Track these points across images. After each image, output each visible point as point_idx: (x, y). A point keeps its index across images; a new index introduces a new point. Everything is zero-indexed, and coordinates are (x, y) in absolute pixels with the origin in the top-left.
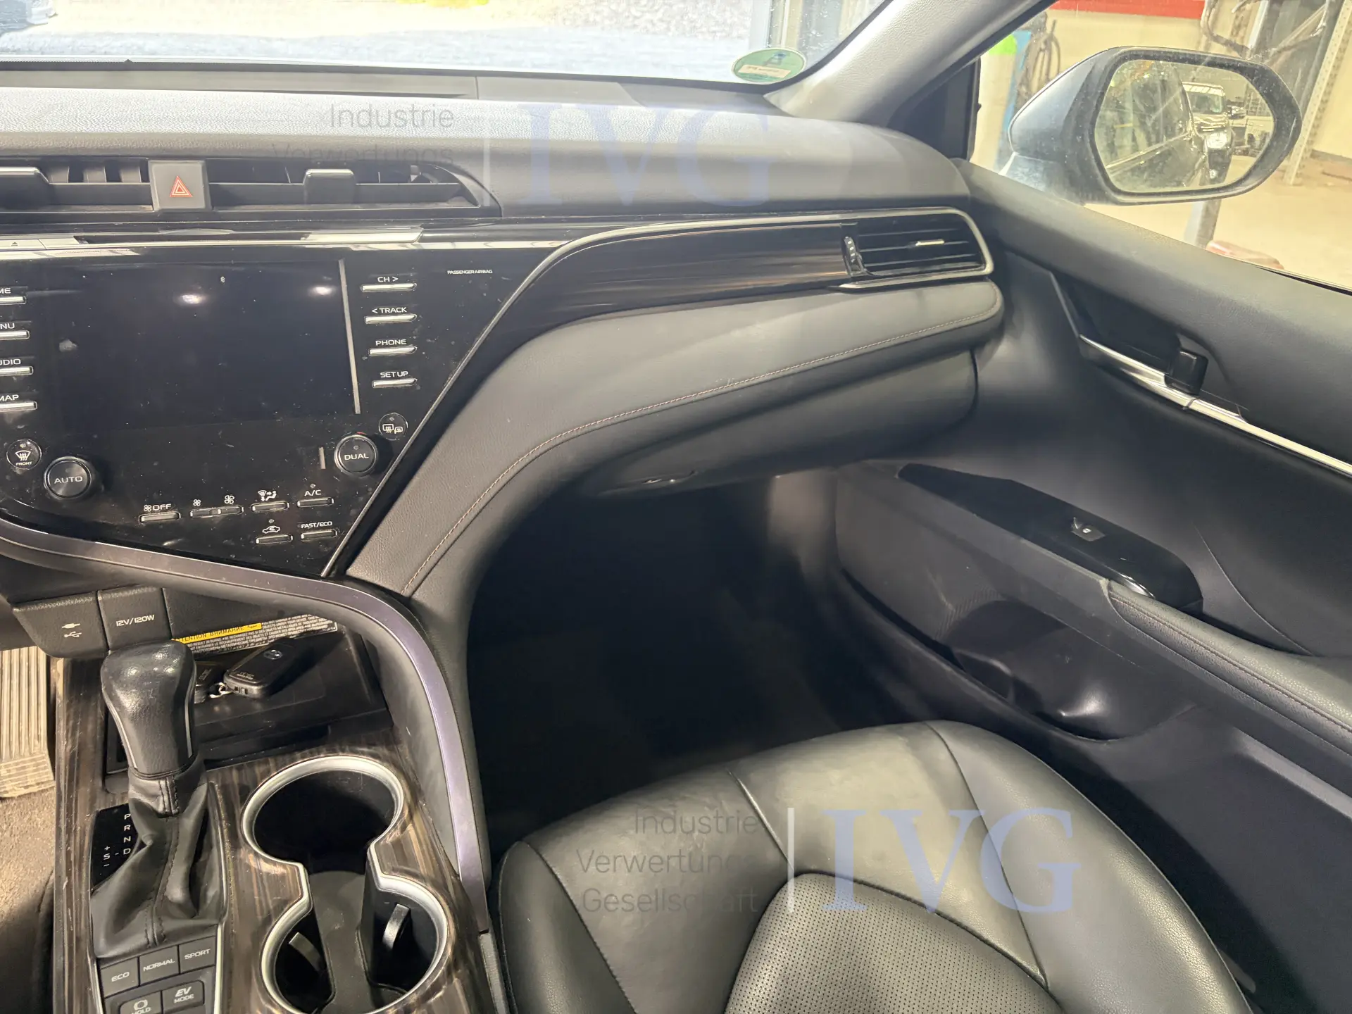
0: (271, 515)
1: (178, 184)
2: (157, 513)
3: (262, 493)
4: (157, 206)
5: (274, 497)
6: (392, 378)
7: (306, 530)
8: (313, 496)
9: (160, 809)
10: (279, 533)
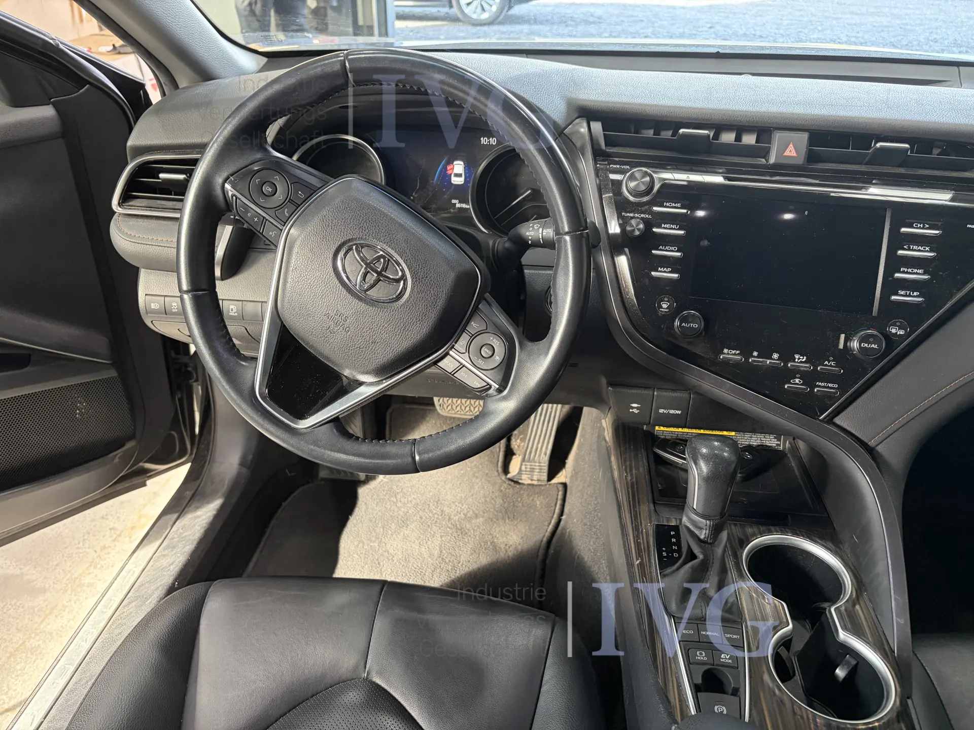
0: (799, 372)
1: (791, 147)
2: (730, 354)
3: (797, 356)
4: (772, 160)
5: (804, 360)
6: (906, 296)
7: (819, 386)
8: (830, 365)
9: (702, 537)
10: (801, 385)
